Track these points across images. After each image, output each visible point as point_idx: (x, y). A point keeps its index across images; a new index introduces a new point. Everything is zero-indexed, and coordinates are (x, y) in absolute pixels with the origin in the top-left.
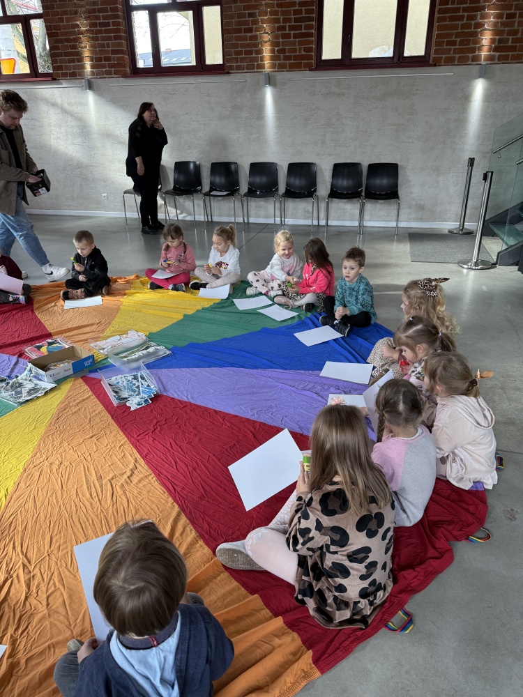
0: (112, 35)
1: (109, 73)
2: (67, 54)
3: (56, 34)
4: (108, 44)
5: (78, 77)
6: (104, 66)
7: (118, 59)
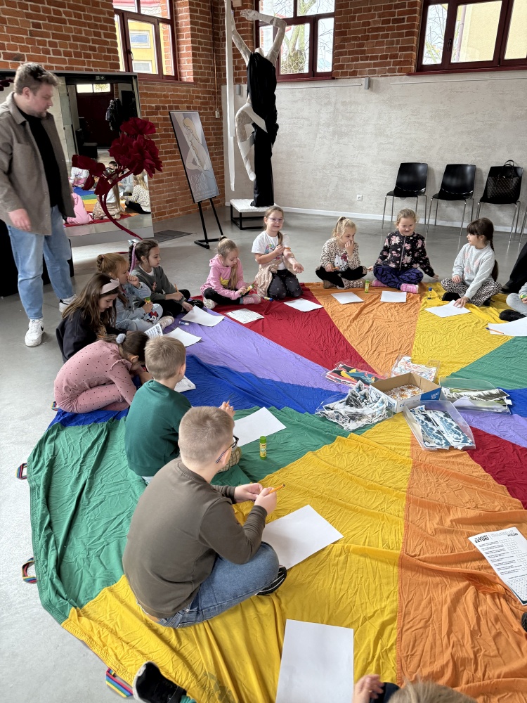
0: (405, 31)
1: (392, 71)
2: (351, 53)
3: (345, 33)
4: (398, 41)
5: (358, 76)
6: (389, 64)
7: (406, 56)
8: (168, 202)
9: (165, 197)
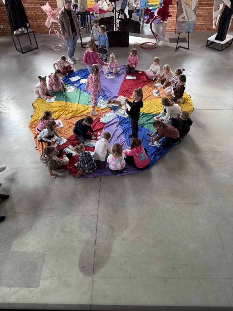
8: (200, 25)
9: (199, 23)
